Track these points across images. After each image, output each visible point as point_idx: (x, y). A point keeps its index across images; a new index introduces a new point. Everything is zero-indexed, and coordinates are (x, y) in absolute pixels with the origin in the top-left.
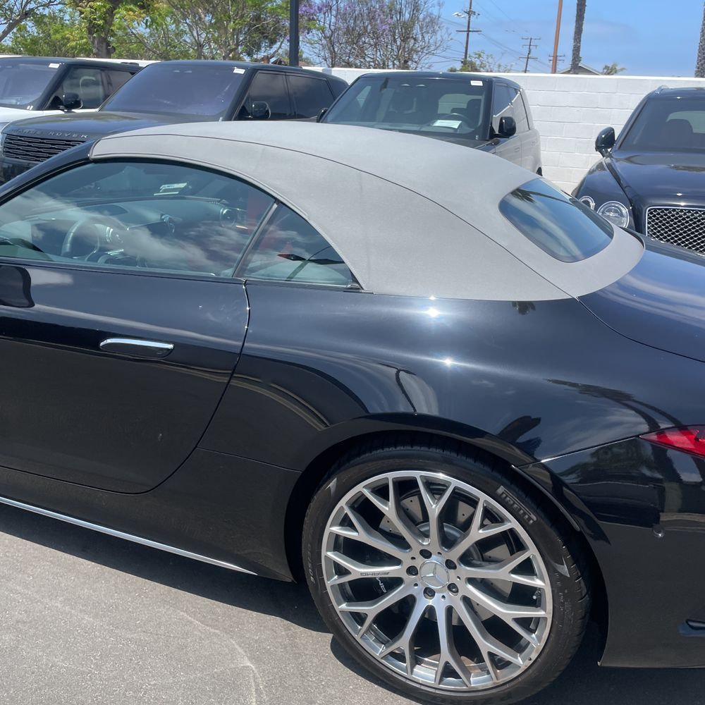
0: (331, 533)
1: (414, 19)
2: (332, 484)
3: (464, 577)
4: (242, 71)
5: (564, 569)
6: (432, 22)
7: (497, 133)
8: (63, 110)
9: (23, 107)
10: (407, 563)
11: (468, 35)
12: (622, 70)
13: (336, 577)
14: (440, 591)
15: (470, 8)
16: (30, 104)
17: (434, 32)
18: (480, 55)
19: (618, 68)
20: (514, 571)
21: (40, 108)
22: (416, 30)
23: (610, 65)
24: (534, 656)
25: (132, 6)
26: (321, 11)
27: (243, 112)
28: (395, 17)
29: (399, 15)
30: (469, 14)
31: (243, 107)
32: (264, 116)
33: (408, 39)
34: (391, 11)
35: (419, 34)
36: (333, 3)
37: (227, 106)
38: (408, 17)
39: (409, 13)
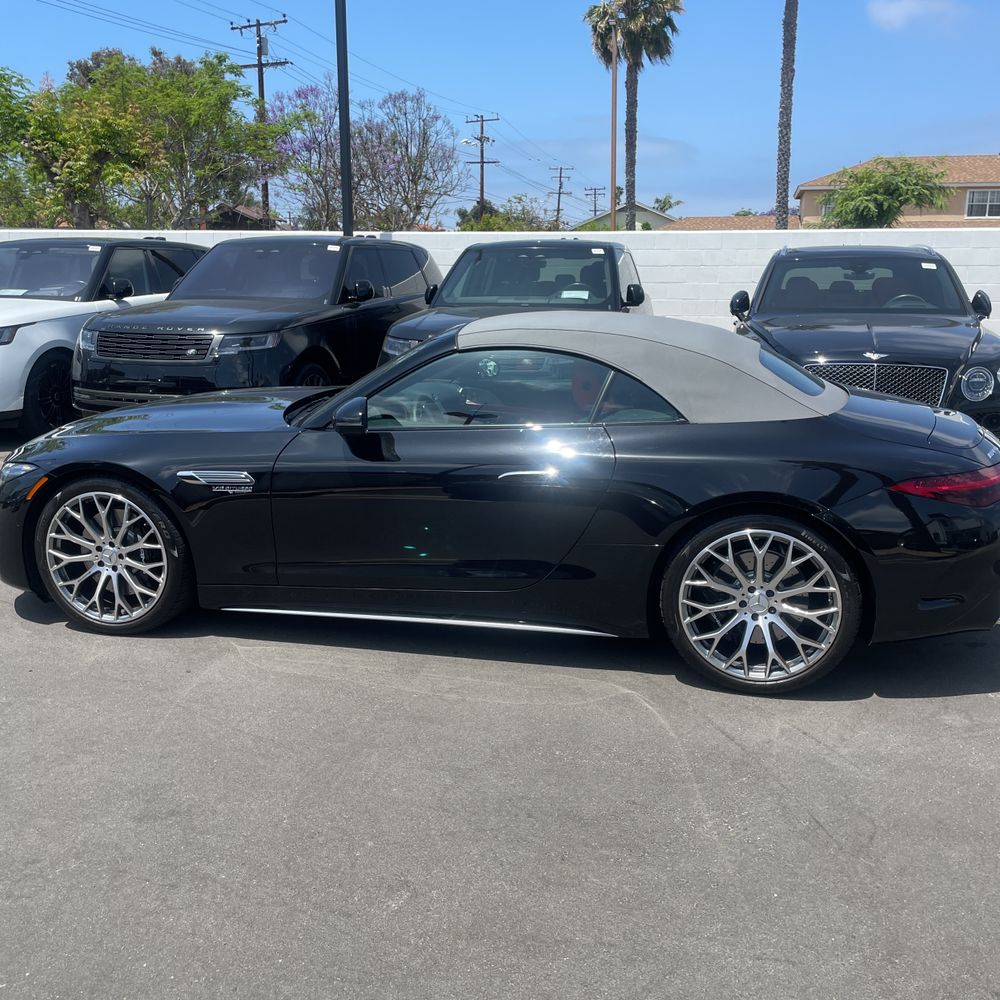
0: (686, 585)
1: (422, 156)
2: (686, 551)
3: (779, 600)
4: (337, 248)
5: (846, 576)
6: (448, 156)
7: (625, 301)
8: (112, 299)
9: (71, 298)
10: (740, 599)
11: (482, 167)
12: (678, 203)
13: (688, 618)
14: (762, 614)
15: (482, 133)
16: (75, 295)
17: (449, 168)
18: (520, 199)
19: (672, 201)
20: (815, 585)
21: (88, 298)
22: (427, 169)
23: (662, 197)
24: (832, 641)
25: (125, 165)
26: (308, 149)
27: (346, 292)
28: (399, 152)
29: (404, 149)
30: (480, 140)
31: (344, 287)
32: (368, 295)
33: (419, 178)
34: (394, 144)
35: (430, 171)
36: (321, 138)
37: (330, 287)
38: (414, 151)
39: (415, 146)
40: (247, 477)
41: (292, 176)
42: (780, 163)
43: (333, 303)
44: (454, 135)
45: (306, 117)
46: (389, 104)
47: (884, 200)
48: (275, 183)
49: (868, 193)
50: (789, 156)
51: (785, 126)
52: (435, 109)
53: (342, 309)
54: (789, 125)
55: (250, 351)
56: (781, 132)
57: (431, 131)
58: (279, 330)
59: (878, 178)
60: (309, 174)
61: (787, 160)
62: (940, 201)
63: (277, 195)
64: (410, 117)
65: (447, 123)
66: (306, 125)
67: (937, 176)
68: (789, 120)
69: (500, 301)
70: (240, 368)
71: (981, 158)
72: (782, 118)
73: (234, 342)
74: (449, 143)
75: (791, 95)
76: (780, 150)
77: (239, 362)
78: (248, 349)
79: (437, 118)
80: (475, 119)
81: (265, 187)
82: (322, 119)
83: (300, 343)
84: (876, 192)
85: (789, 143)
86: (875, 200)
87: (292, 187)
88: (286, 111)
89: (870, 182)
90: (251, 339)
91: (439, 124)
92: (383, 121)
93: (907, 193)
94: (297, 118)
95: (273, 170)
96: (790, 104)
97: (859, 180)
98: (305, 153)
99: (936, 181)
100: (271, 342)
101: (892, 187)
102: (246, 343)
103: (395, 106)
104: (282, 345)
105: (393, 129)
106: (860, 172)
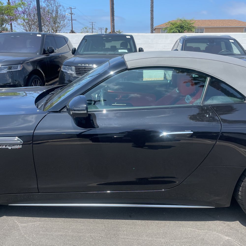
1: (56, 16)
4: (40, 35)
6: (64, 17)
11: (72, 21)
15: (71, 12)
17: (64, 20)
26: (24, 13)
27: (44, 51)
28: (50, 15)
29: (51, 14)
30: (71, 14)
31: (44, 49)
32: (53, 52)
33: (56, 23)
34: (48, 13)
35: (59, 21)
36: (27, 10)
37: (39, 48)
38: (54, 15)
39: (54, 14)
40: (18, 140)
41: (19, 21)
42: (151, 21)
43: (40, 54)
44: (65, 11)
45: (22, 4)
46: (46, 1)
47: (180, 29)
48: (14, 23)
49: (176, 28)
50: (153, 19)
51: (152, 11)
52: (60, 3)
53: (44, 56)
54: (153, 10)
55: (12, 71)
56: (151, 12)
57: (58, 10)
58: (22, 64)
59: (178, 23)
60: (24, 20)
61: (153, 20)
62: (194, 30)
63: (15, 26)
64: (52, 5)
65: (63, 7)
66: (22, 6)
67: (192, 23)
68: (153, 9)
69: (98, 53)
70: (8, 78)
71: (197, 21)
72: (151, 9)
73: (5, 68)
74: (64, 13)
75: (153, 3)
76: (151, 17)
77: (7, 75)
78: (11, 70)
79: (60, 6)
80: (69, 8)
81: (11, 24)
82: (27, 4)
83: (30, 68)
84: (178, 27)
85: (153, 15)
86: (178, 29)
87: (19, 24)
88: (16, 2)
89: (176, 25)
90: (12, 67)
91: (61, 7)
92: (45, 7)
93: (186, 28)
94: (20, 4)
95: (13, 20)
96: (153, 5)
97: (173, 25)
98: (23, 14)
99: (192, 25)
100: (19, 68)
101: (182, 26)
102: (10, 68)
103: (48, 2)
104: (24, 69)
105: (48, 8)
106: (173, 22)
